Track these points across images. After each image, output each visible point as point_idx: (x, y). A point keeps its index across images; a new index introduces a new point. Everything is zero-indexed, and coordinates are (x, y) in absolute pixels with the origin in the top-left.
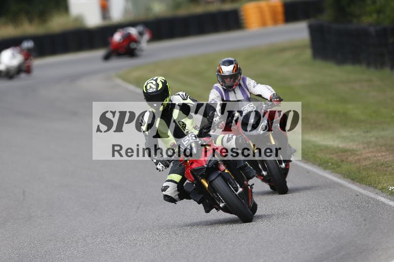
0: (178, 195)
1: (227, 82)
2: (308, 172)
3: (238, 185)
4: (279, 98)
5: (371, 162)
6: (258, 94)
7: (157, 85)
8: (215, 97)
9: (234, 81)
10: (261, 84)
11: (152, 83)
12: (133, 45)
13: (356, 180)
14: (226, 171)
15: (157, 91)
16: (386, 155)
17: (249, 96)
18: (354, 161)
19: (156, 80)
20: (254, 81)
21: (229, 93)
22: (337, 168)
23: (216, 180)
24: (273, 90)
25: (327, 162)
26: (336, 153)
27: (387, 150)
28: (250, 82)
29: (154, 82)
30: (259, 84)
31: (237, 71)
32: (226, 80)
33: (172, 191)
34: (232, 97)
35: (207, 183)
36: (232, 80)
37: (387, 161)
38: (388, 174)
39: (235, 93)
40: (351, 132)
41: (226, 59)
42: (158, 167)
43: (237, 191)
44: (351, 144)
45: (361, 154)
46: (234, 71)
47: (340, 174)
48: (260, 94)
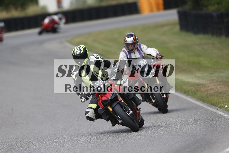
0: (95, 116)
1: (129, 47)
2: (177, 97)
3: (130, 109)
4: (162, 56)
5: (214, 91)
6: (149, 53)
7: (81, 50)
8: (123, 56)
9: (134, 46)
10: (150, 48)
11: (77, 49)
12: (56, 26)
13: (205, 102)
14: (122, 101)
15: (80, 54)
16: (223, 87)
17: (143, 55)
18: (204, 91)
19: (80, 47)
20: (146, 46)
21: (131, 54)
22: (195, 95)
23: (116, 106)
24: (157, 51)
25: (189, 91)
26: (194, 86)
27: (223, 84)
28: (144, 47)
29: (79, 49)
30: (149, 48)
31: (136, 41)
32: (129, 46)
33: (91, 114)
34: (133, 56)
35: (111, 108)
36: (133, 46)
37: (224, 91)
38: (224, 98)
39: (135, 54)
40: (203, 74)
41: (129, 33)
42: (82, 100)
43: (129, 113)
44: (202, 81)
45: (209, 87)
46: (134, 41)
47: (196, 98)
48: (150, 53)
